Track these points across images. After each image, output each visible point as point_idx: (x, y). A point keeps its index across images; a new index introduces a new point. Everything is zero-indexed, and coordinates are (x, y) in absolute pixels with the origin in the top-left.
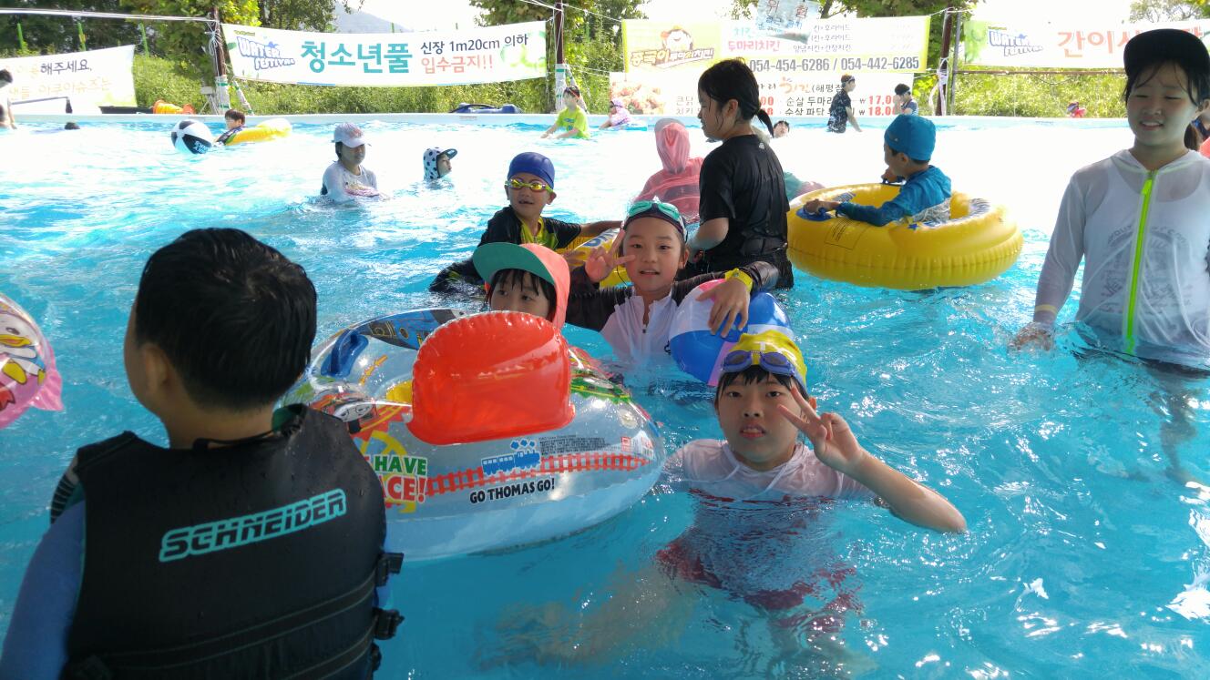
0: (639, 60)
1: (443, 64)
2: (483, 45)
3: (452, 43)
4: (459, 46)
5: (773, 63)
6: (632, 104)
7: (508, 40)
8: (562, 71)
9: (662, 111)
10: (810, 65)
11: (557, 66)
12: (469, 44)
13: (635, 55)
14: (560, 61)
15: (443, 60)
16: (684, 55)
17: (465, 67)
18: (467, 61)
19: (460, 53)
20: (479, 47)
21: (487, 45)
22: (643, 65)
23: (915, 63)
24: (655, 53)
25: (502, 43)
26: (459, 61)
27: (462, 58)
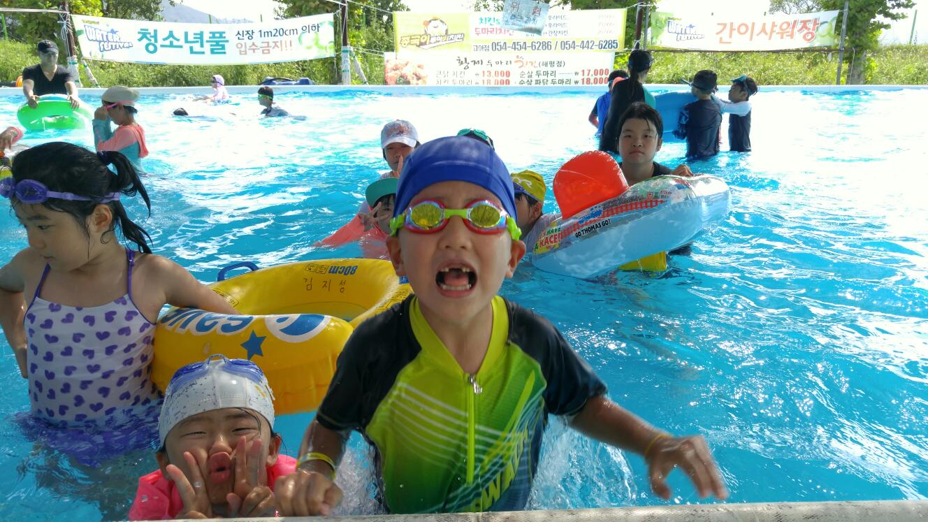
0: (407, 43)
1: (254, 47)
2: (284, 32)
3: (260, 31)
4: (266, 34)
5: (510, 44)
6: (402, 76)
7: (304, 28)
8: (347, 51)
9: (425, 82)
10: (537, 46)
11: (343, 48)
12: (274, 32)
13: (404, 39)
14: (345, 44)
15: (253, 44)
16: (441, 39)
17: (271, 49)
18: (272, 44)
19: (266, 39)
20: (281, 34)
21: (288, 33)
22: (409, 46)
23: (615, 45)
24: (419, 37)
25: (300, 31)
26: (266, 45)
27: (268, 43)
